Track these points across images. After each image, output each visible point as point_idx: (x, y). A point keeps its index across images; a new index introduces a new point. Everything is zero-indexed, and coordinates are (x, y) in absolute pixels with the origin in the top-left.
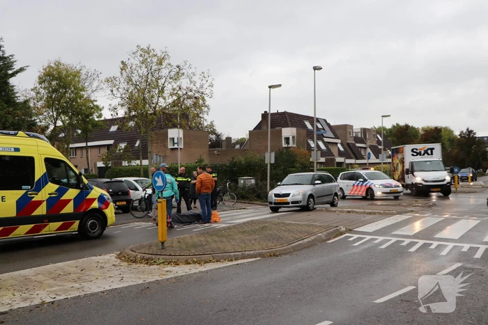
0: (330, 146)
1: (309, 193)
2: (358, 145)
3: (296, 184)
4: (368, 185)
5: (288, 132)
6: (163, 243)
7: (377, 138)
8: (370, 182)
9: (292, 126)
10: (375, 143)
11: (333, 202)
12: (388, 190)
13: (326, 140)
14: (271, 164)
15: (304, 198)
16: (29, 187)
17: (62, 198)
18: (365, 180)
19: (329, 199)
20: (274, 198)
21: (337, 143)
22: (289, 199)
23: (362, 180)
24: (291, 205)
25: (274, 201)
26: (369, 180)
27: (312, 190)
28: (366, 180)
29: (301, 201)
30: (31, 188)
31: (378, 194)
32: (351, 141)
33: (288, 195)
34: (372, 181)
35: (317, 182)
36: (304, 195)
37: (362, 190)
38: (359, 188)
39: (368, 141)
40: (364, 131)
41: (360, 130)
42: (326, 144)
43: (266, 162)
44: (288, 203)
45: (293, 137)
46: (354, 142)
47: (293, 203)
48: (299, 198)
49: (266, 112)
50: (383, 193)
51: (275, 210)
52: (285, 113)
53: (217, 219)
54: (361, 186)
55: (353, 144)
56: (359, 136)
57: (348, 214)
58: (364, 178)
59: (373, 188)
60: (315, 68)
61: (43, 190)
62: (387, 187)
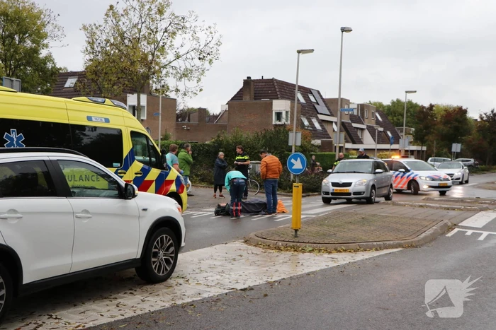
0: (325, 126)
1: (371, 184)
2: (355, 125)
3: (355, 172)
4: (412, 176)
5: (280, 105)
6: (296, 231)
7: (377, 117)
8: (414, 173)
9: (283, 98)
10: (373, 124)
11: (389, 194)
12: (436, 183)
13: (321, 117)
14: (296, 146)
15: (367, 188)
16: (119, 165)
17: (146, 179)
18: (407, 171)
19: (385, 191)
20: (332, 188)
21: (332, 122)
22: (350, 189)
23: (403, 170)
24: (352, 196)
25: (331, 191)
26: (412, 171)
27: (374, 179)
28: (409, 171)
29: (364, 192)
30: (121, 166)
31: (424, 187)
32: (347, 120)
33: (349, 185)
34: (416, 173)
35: (377, 171)
36: (367, 186)
37: (403, 182)
38: (399, 179)
39: (366, 120)
40: (362, 107)
41: (356, 107)
42: (321, 122)
43: (290, 144)
44: (350, 194)
45: (287, 112)
46: (350, 122)
47: (355, 193)
48: (362, 188)
49: (249, 78)
50: (430, 187)
51: (327, 201)
52: (272, 80)
53: (284, 210)
54: (402, 177)
55: (349, 123)
56: (355, 113)
57: (420, 208)
58: (405, 168)
59: (418, 180)
60: (343, 30)
61: (130, 168)
62: (433, 180)
